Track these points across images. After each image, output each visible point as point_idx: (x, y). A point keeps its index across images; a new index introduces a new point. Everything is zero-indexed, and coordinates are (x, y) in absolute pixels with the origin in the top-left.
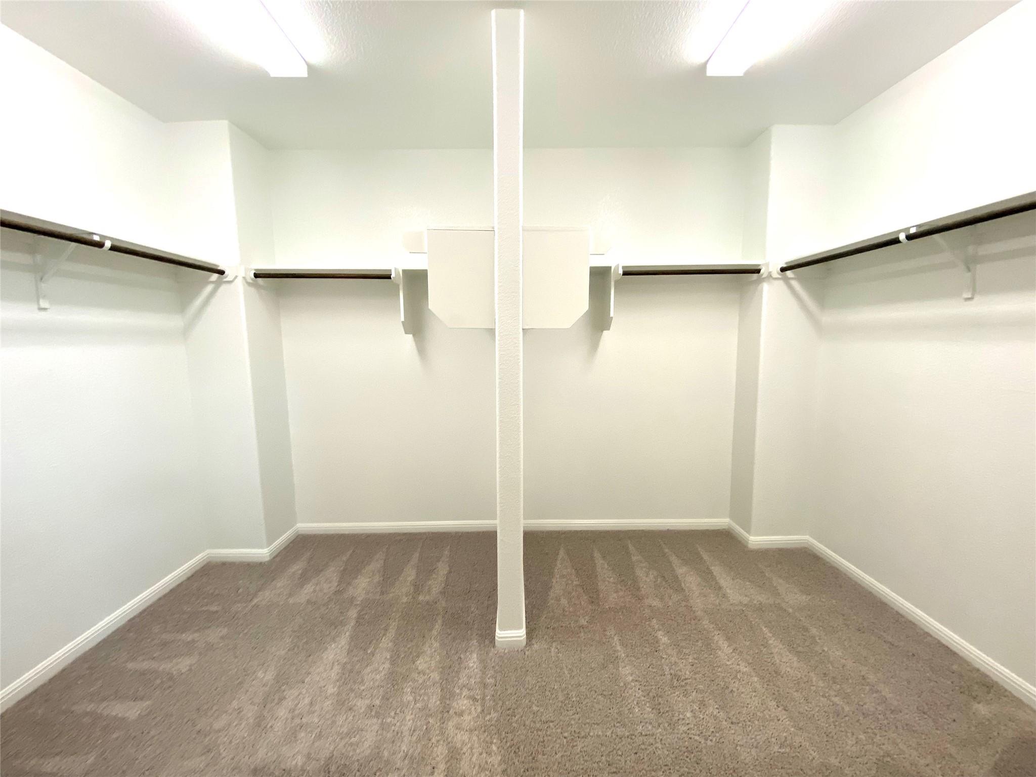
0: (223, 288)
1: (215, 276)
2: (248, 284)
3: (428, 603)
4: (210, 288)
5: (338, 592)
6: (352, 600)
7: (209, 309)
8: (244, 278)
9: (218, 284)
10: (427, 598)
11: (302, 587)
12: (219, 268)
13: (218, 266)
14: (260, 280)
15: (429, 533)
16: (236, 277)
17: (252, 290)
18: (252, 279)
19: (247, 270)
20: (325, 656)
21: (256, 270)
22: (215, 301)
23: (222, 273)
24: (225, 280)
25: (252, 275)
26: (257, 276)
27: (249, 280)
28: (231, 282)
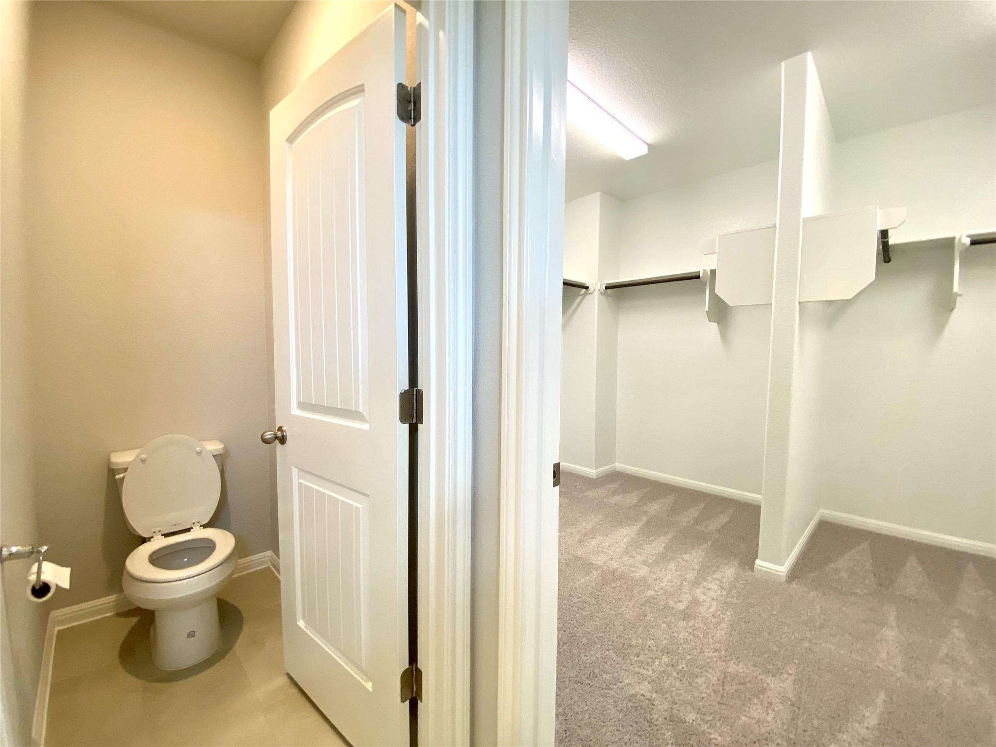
0: (588, 297)
1: (584, 290)
2: (601, 293)
3: (703, 531)
4: (580, 298)
5: (636, 505)
6: (646, 512)
7: (579, 311)
8: (599, 290)
9: (585, 295)
11: (614, 496)
12: (586, 285)
13: (586, 284)
14: (608, 290)
16: (595, 289)
17: (603, 297)
18: (604, 291)
19: (601, 286)
20: (622, 530)
21: (607, 284)
22: (582, 305)
23: (587, 288)
24: (589, 292)
25: (604, 288)
26: (607, 288)
27: (602, 291)
28: (592, 293)
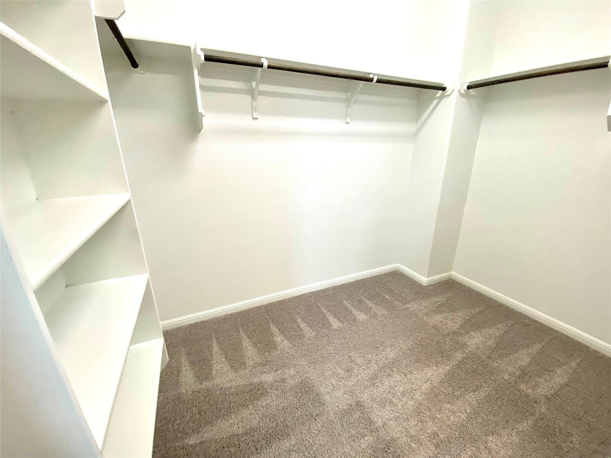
0: (444, 100)
1: (440, 92)
2: (461, 94)
3: (527, 396)
4: (436, 101)
5: (456, 333)
8: (459, 91)
9: (441, 98)
10: (529, 391)
12: (443, 86)
13: (444, 84)
14: (471, 90)
15: (562, 334)
16: (453, 91)
17: (464, 100)
18: (465, 91)
20: (425, 370)
21: (469, 83)
22: (438, 109)
23: (444, 89)
24: (446, 94)
25: (466, 88)
26: (469, 88)
27: (463, 92)
28: (450, 95)
